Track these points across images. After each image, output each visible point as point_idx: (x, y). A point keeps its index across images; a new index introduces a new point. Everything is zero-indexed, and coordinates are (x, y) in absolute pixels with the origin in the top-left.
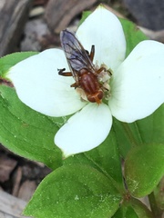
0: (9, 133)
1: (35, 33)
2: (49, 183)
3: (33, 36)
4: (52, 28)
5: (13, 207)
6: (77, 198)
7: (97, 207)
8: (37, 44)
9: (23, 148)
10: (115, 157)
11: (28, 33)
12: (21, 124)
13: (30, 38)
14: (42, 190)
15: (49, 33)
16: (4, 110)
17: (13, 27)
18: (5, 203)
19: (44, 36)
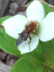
0: (4, 45)
1: (14, 7)
2: (18, 63)
3: (13, 8)
4: (19, 5)
5: (6, 69)
6: (28, 68)
7: (35, 71)
8: (14, 11)
9: (9, 50)
10: (42, 53)
11: (11, 7)
12: (8, 42)
13: (12, 9)
14: (16, 65)
15: (19, 7)
16: (2, 37)
17: (6, 5)
18: (4, 68)
19: (17, 8)
